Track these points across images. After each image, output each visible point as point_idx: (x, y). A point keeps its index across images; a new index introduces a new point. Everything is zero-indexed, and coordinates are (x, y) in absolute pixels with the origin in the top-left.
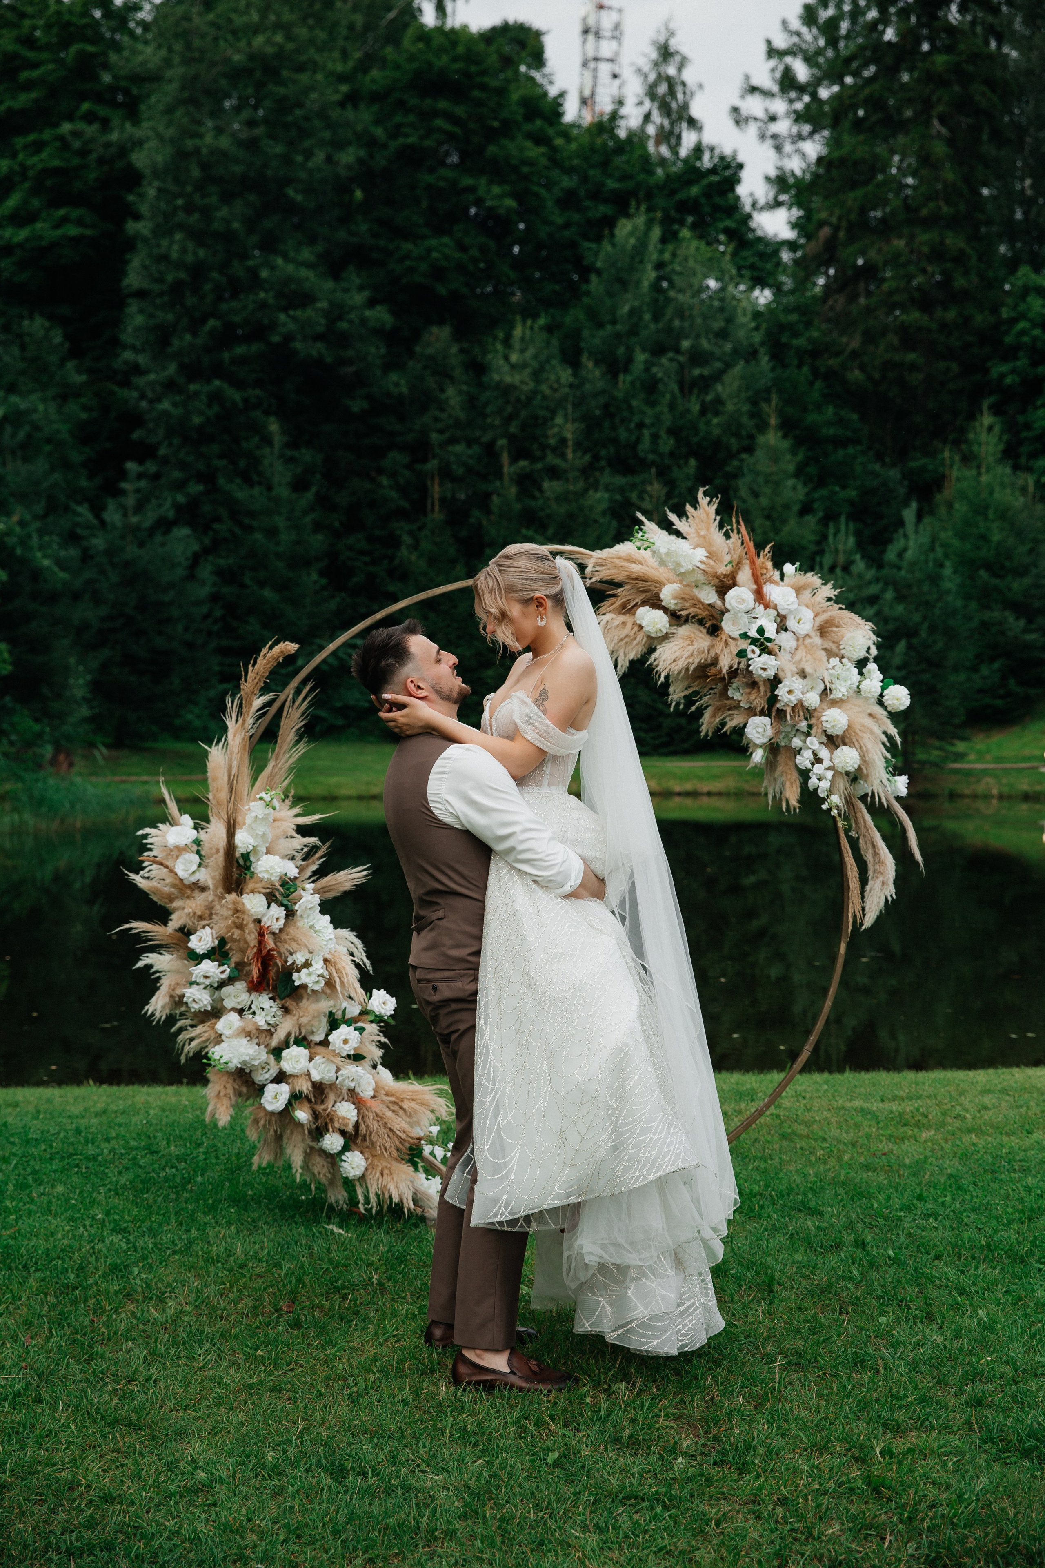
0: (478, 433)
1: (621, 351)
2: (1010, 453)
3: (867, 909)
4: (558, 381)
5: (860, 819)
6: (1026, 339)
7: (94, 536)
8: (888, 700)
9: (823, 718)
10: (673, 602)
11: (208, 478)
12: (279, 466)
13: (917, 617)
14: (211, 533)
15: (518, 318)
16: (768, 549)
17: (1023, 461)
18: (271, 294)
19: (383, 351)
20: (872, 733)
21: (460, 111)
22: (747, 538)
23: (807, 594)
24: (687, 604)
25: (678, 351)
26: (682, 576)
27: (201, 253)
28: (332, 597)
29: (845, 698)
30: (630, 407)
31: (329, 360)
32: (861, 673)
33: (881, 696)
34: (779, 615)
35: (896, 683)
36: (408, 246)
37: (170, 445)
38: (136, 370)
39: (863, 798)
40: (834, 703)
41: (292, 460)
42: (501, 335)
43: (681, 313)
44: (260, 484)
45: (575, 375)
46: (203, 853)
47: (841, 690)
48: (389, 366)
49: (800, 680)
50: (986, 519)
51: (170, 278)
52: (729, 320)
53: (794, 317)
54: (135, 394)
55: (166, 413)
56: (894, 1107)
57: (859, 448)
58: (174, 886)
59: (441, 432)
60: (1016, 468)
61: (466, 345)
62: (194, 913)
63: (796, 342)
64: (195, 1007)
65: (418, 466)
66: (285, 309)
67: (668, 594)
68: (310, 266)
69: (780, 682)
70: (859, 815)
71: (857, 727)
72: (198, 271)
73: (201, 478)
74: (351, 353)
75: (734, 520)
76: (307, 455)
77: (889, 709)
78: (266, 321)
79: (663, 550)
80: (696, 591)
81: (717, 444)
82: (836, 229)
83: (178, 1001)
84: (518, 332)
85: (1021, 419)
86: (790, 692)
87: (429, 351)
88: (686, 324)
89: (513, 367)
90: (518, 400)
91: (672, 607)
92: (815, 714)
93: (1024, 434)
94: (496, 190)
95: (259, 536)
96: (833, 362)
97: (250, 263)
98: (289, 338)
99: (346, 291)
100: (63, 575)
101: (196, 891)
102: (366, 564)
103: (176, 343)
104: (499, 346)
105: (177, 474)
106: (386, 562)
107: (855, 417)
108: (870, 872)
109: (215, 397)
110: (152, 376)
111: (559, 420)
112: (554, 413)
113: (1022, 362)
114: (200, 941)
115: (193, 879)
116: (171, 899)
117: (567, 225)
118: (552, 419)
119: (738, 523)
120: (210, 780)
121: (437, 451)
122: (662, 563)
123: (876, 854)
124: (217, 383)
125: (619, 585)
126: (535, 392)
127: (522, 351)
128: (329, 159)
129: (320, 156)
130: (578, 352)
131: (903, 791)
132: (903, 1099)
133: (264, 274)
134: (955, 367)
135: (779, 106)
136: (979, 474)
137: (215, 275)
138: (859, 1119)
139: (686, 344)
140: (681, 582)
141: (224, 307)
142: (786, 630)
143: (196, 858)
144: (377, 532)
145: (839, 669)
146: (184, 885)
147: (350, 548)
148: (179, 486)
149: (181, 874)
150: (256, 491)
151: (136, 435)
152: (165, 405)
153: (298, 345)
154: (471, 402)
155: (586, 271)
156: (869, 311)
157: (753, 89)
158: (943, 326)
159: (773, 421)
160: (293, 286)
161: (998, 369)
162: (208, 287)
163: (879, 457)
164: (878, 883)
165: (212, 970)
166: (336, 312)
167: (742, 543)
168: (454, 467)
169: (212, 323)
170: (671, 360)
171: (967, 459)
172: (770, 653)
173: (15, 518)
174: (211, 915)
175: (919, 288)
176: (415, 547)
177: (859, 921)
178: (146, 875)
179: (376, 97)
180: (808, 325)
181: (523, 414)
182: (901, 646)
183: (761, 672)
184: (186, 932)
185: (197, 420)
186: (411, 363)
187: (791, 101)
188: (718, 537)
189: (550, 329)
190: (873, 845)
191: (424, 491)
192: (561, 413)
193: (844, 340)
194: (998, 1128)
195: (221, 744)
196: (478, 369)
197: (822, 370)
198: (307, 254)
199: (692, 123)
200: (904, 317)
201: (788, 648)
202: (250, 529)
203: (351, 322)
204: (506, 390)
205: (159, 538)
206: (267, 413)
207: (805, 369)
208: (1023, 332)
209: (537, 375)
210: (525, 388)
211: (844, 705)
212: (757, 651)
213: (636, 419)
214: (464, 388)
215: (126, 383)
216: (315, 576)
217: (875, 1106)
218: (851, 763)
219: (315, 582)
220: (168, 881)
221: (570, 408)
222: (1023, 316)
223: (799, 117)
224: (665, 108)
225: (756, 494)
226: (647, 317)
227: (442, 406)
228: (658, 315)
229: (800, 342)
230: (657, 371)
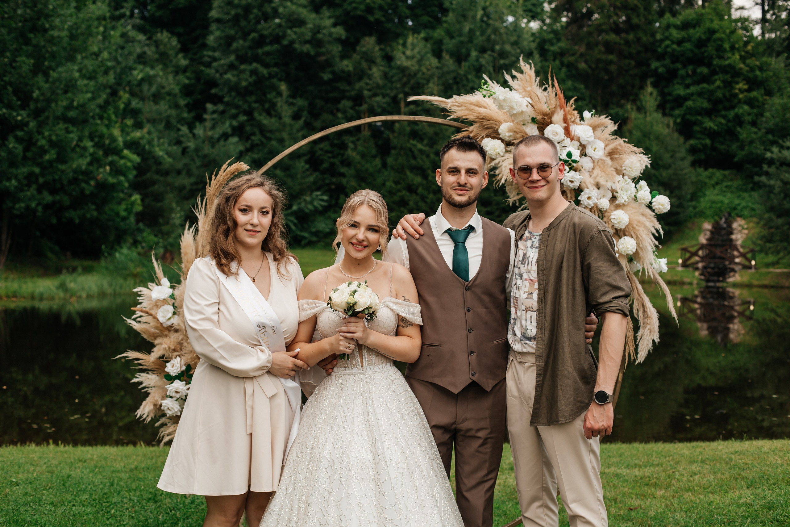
0: (388, 91)
1: (464, 51)
2: (661, 107)
3: (639, 349)
4: (430, 65)
5: (634, 287)
6: (669, 50)
7: (189, 141)
8: (655, 205)
9: (612, 217)
10: (508, 134)
11: (249, 113)
12: (285, 107)
14: (250, 142)
15: (410, 33)
16: (572, 101)
17: (667, 111)
18: (284, 20)
19: (340, 48)
20: (645, 227)
22: (559, 91)
23: (600, 130)
24: (518, 136)
25: (493, 51)
26: (513, 116)
28: (311, 174)
29: (626, 203)
30: (467, 79)
31: (312, 53)
32: (636, 187)
33: (651, 203)
34: (581, 145)
35: (660, 194)
37: (230, 96)
38: (215, 59)
39: (636, 273)
40: (618, 207)
41: (292, 104)
42: (401, 41)
43: (494, 32)
44: (276, 116)
45: (439, 62)
46: (176, 305)
47: (623, 198)
48: (343, 57)
49: (596, 190)
50: (649, 139)
51: (233, 12)
52: (519, 37)
53: (551, 36)
54: (213, 71)
55: (229, 80)
56: (636, 472)
57: (584, 102)
58: (156, 328)
59: (369, 90)
60: (664, 114)
61: (383, 47)
62: (169, 348)
63: (552, 48)
64: (169, 413)
65: (357, 108)
66: (291, 28)
67: (504, 129)
68: (304, 7)
69: (582, 191)
70: (634, 285)
71: (635, 223)
72: (247, 9)
73: (245, 113)
74: (323, 50)
75: (550, 78)
76: (300, 102)
77: (656, 211)
78: (281, 34)
79: (501, 98)
80: (524, 127)
83: (158, 408)
84: (410, 40)
85: (666, 90)
86: (589, 198)
87: (364, 49)
88: (498, 38)
89: (408, 58)
90: (410, 75)
91: (507, 139)
92: (606, 214)
93: (669, 98)
95: (274, 143)
96: (572, 59)
97: (273, 5)
98: (292, 42)
99: (322, 19)
100: (169, 160)
101: (172, 332)
102: (329, 158)
103: (235, 45)
104: (400, 47)
105: (234, 111)
106: (340, 157)
107: (582, 86)
108: (641, 323)
109: (254, 72)
110: (222, 62)
111: (431, 85)
112: (428, 81)
113: (667, 61)
114: (173, 367)
115: (169, 323)
116: (155, 338)
118: (427, 84)
119: (552, 80)
120: (183, 255)
121: (368, 100)
122: (501, 107)
123: (645, 312)
124: (255, 65)
125: (471, 123)
126: (419, 71)
127: (413, 50)
130: (441, 51)
131: (665, 269)
132: (640, 466)
133: (281, 10)
134: (633, 63)
136: (646, 117)
137: (255, 11)
138: (616, 482)
140: (513, 121)
141: (259, 27)
142: (586, 155)
143: (171, 309)
144: (336, 142)
145: (622, 184)
146: (164, 327)
147: (321, 149)
148: (235, 117)
149: (161, 319)
150: (273, 120)
151: (213, 91)
152: (228, 76)
153: (297, 46)
154: (385, 76)
155: (445, 11)
156: (589, 34)
158: (627, 42)
160: (295, 16)
161: (654, 64)
162: (252, 16)
164: (647, 331)
165: (181, 387)
166: (317, 30)
167: (556, 95)
168: (376, 108)
169: (253, 35)
170: (490, 55)
171: (640, 109)
172: (576, 171)
173: (145, 130)
174: (181, 349)
175: (615, 22)
176: (355, 149)
177: (632, 358)
178: (138, 319)
180: (559, 40)
181: (412, 81)
183: (569, 184)
184: (164, 360)
185: (244, 84)
186: (355, 56)
188: (539, 91)
189: (426, 39)
190: (643, 306)
192: (432, 81)
193: (577, 47)
194: (704, 488)
195: (191, 230)
196: (389, 58)
197: (566, 62)
200: (607, 37)
201: (587, 168)
202: (270, 139)
203: (324, 34)
204: (403, 70)
205: (222, 143)
206: (280, 80)
207: (557, 62)
208: (667, 46)
209: (420, 62)
210: (413, 68)
211: (625, 208)
212: (567, 168)
213: (471, 85)
214: (382, 68)
215: (208, 65)
216: (303, 164)
217: (625, 472)
218: (631, 248)
219: (303, 167)
220: (152, 324)
221: (436, 79)
222: (667, 38)
226: (478, 33)
227: (370, 77)
228: (483, 33)
229: (554, 48)
230: (483, 61)
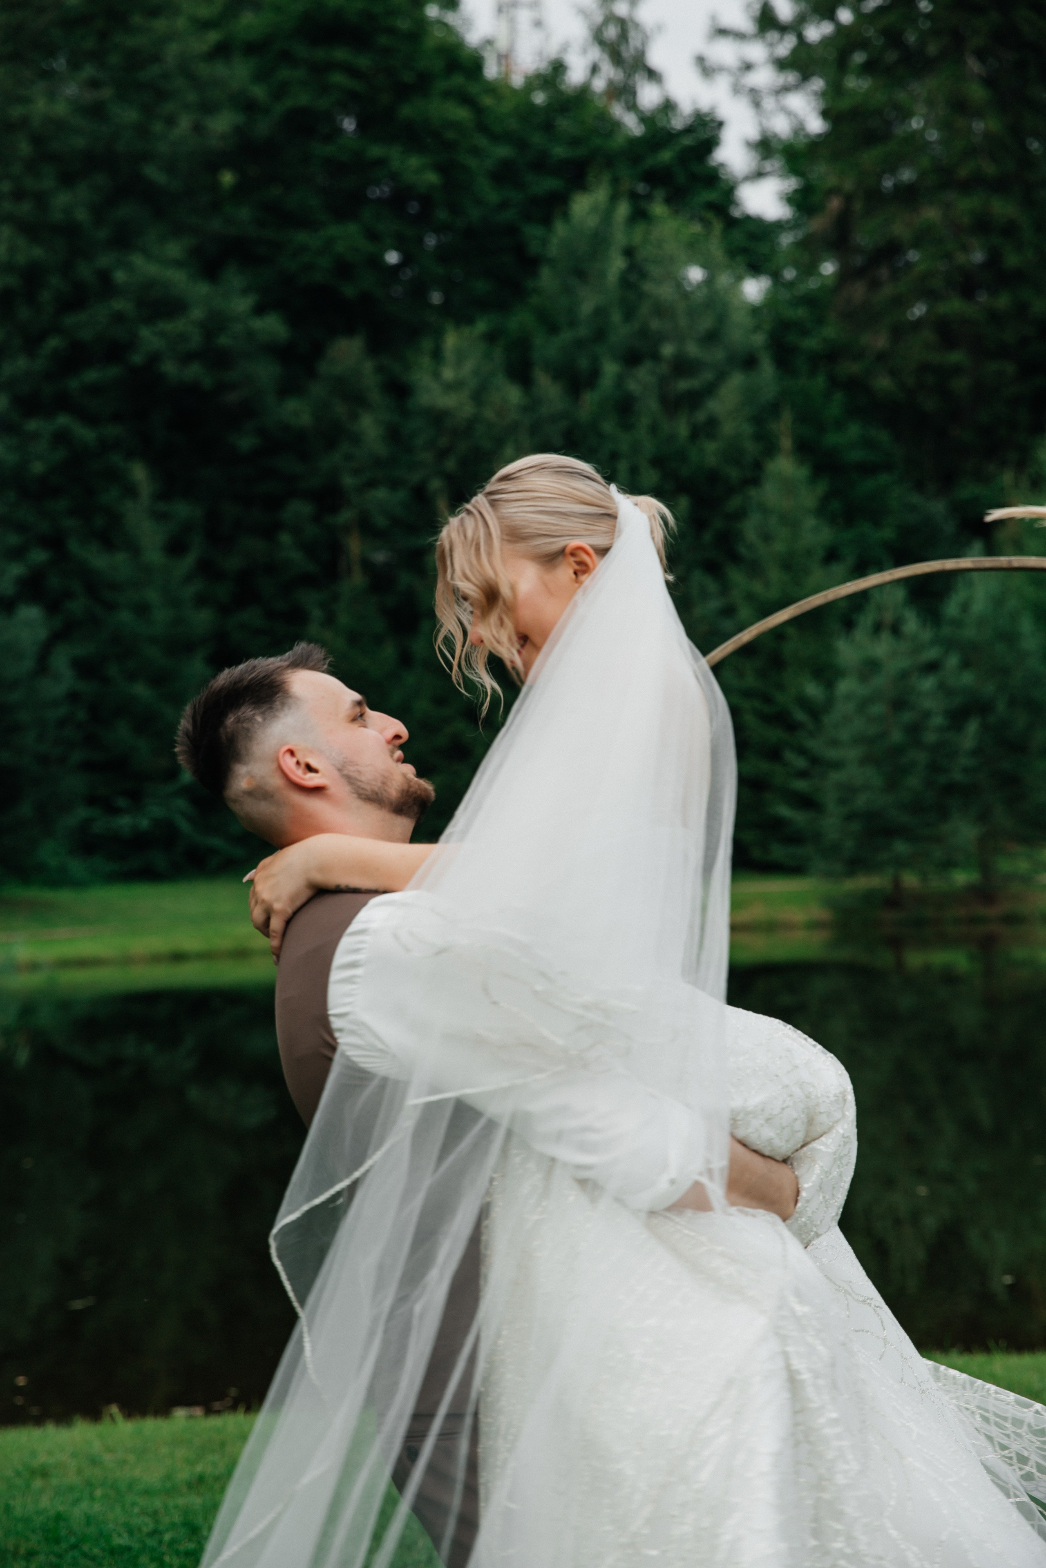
0: (403, 473)
1: (583, 363)
4: (505, 403)
11: (55, 543)
12: (148, 525)
13: (989, 689)
14: (62, 613)
18: (130, 302)
19: (276, 370)
21: (363, 62)
25: (657, 359)
27: (38, 252)
31: (208, 384)
36: (301, 237)
41: (164, 516)
42: (427, 346)
43: (660, 310)
44: (124, 547)
45: (527, 394)
48: (286, 391)
52: (722, 318)
53: (801, 313)
57: (893, 476)
59: (357, 473)
61: (383, 361)
63: (806, 343)
65: (327, 519)
66: (148, 322)
68: (180, 266)
72: (32, 275)
73: (45, 542)
74: (234, 375)
76: (183, 510)
78: (123, 338)
81: (713, 477)
82: (849, 199)
84: (451, 340)
87: (337, 370)
88: (667, 327)
89: (447, 387)
90: (455, 429)
94: (414, 161)
95: (125, 617)
96: (856, 368)
97: (100, 264)
98: (154, 358)
99: (225, 295)
103: (6, 368)
104: (426, 361)
105: (15, 539)
107: (886, 436)
109: (61, 438)
117: (504, 205)
121: (353, 498)
124: (63, 420)
126: (476, 418)
127: (458, 365)
128: (198, 129)
129: (185, 123)
130: (529, 364)
133: (120, 276)
134: (1010, 368)
135: (757, 52)
137: (55, 281)
139: (668, 350)
141: (67, 320)
144: (277, 606)
148: (17, 554)
150: (118, 557)
153: (167, 367)
154: (393, 434)
155: (531, 265)
157: (722, 32)
158: (993, 316)
159: (786, 443)
160: (158, 291)
162: (46, 296)
163: (919, 486)
166: (216, 324)
168: (377, 518)
169: (53, 343)
170: (650, 371)
175: (959, 267)
179: (252, 48)
180: (820, 321)
181: (463, 446)
182: (972, 727)
185: (38, 468)
186: (314, 387)
187: (771, 45)
189: (491, 338)
191: (336, 549)
193: (866, 338)
196: (399, 390)
197: (842, 378)
198: (174, 249)
199: (653, 75)
202: (113, 607)
203: (234, 335)
204: (437, 418)
206: (130, 456)
207: (820, 378)
209: (479, 396)
210: (463, 413)
214: (383, 416)
223: (781, 65)
224: (616, 57)
225: (767, 538)
226: (616, 317)
227: (356, 439)
228: (629, 314)
229: (811, 343)
230: (633, 386)
